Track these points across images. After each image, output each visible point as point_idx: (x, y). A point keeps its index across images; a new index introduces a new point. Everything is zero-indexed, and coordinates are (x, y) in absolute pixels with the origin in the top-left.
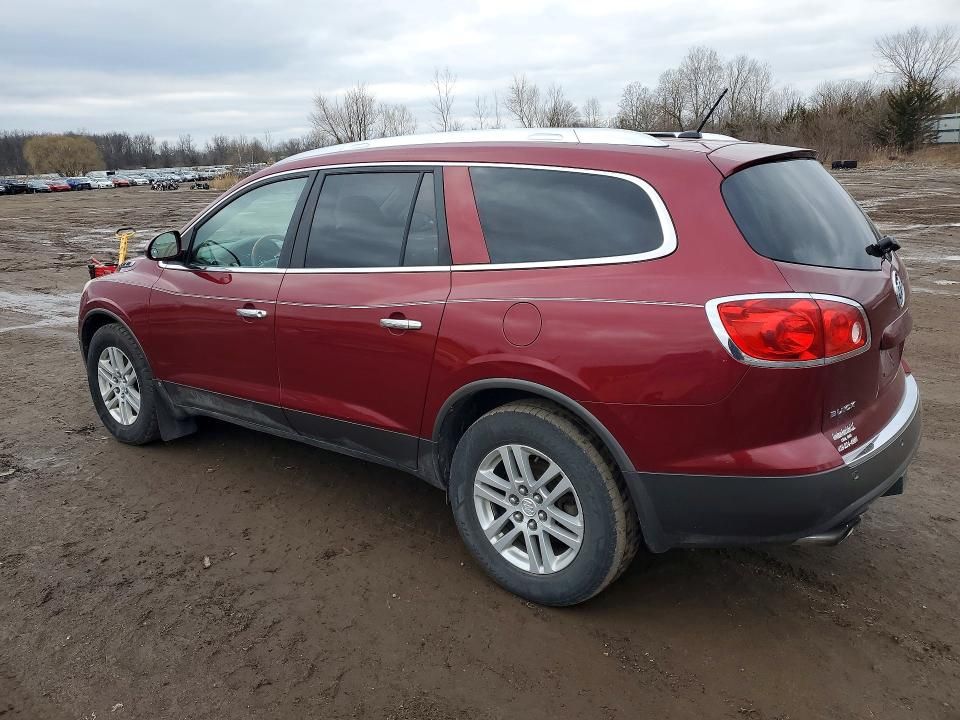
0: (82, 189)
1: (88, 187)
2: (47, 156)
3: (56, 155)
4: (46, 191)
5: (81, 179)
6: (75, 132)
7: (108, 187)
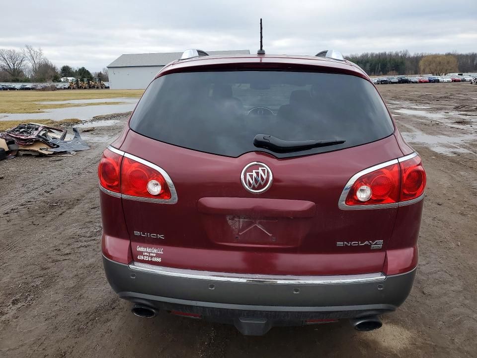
0: (434, 82)
1: (438, 81)
2: (429, 65)
3: (434, 65)
4: (416, 82)
5: (437, 77)
6: (451, 52)
7: (448, 82)
